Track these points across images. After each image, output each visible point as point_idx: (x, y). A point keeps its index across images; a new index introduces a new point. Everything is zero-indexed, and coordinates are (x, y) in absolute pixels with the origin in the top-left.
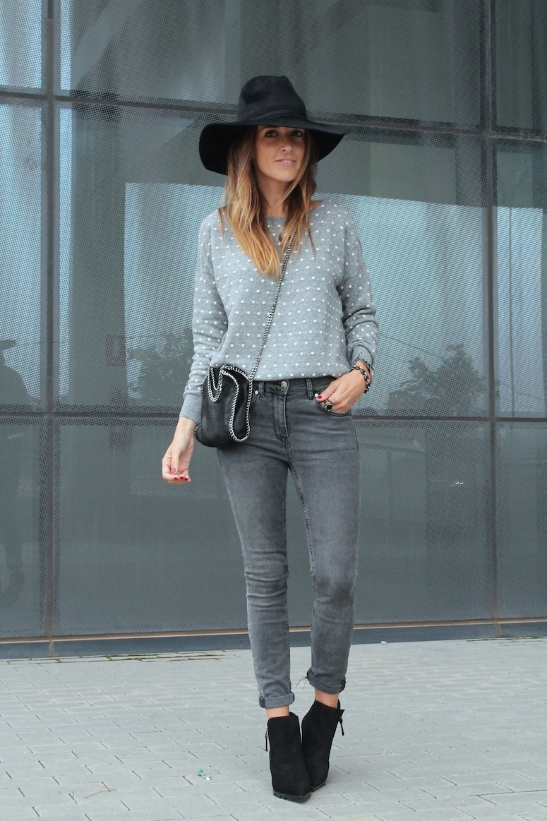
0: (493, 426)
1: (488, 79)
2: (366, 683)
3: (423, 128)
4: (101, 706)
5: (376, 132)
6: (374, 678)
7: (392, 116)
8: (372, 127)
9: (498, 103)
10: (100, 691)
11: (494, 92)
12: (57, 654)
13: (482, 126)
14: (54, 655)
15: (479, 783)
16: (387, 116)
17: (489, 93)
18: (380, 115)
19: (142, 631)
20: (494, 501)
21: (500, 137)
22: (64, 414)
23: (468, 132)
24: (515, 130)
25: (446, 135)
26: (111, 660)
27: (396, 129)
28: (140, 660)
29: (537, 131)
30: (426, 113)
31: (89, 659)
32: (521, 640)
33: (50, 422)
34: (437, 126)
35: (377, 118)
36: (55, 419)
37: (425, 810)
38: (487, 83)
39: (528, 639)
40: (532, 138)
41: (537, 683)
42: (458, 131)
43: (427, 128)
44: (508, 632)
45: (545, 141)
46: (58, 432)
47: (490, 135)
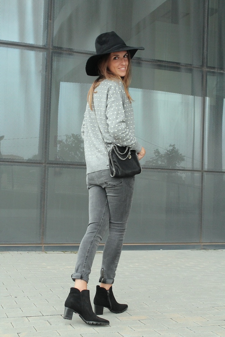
0: (202, 174)
1: (205, 49)
2: (159, 264)
3: (182, 66)
4: (66, 270)
5: (165, 66)
6: (162, 263)
7: (171, 61)
8: (164, 64)
9: (208, 58)
10: (64, 264)
11: (207, 54)
12: (45, 250)
13: (202, 66)
14: (44, 250)
15: (212, 303)
16: (169, 61)
17: (205, 54)
18: (167, 60)
19: (76, 243)
20: (202, 200)
21: (209, 70)
22: (50, 164)
23: (198, 68)
24: (214, 68)
25: (190, 69)
26: (65, 253)
27: (172, 65)
28: (75, 253)
29: (222, 69)
30: (183, 60)
31: (57, 252)
32: (210, 250)
33: (45, 166)
34: (186, 65)
35: (165, 61)
36: (47, 165)
37: (195, 312)
38: (205, 51)
39: (212, 250)
40: (220, 71)
41: (220, 266)
42: (194, 67)
43: (183, 66)
44: (205, 247)
45: (224, 72)
46: (48, 170)
47: (205, 69)
